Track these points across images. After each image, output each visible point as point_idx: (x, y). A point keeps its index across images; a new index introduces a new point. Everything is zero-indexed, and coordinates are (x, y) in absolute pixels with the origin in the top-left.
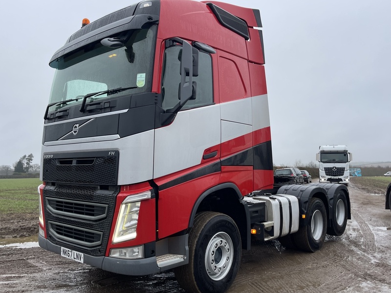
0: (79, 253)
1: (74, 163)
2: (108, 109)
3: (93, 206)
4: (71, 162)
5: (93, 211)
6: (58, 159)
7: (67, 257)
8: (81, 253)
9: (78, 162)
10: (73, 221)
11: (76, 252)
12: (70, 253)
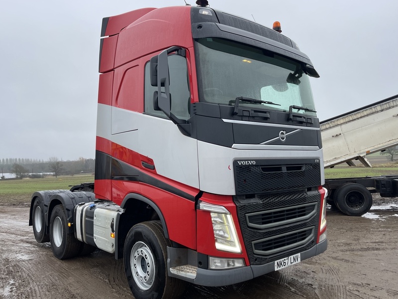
0: (295, 255)
1: (284, 170)
2: (309, 125)
3: (304, 207)
4: (280, 169)
5: (304, 211)
6: (261, 166)
7: (284, 267)
8: (297, 255)
9: (288, 169)
10: (289, 228)
11: (292, 257)
12: (286, 261)
